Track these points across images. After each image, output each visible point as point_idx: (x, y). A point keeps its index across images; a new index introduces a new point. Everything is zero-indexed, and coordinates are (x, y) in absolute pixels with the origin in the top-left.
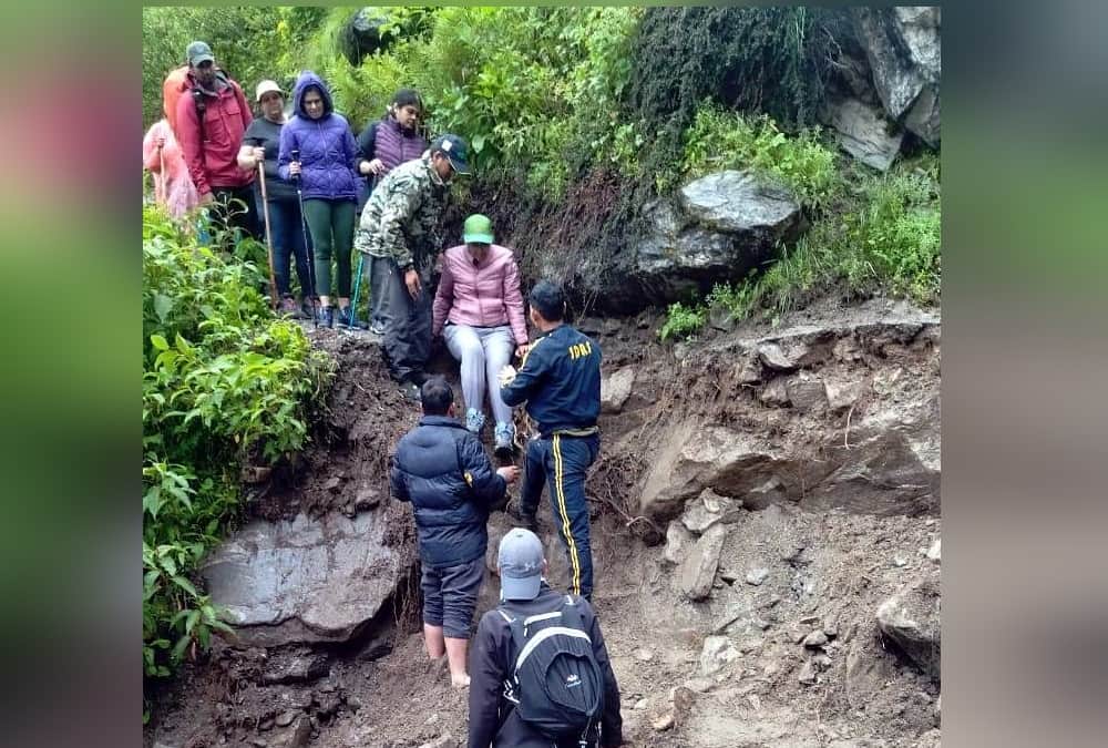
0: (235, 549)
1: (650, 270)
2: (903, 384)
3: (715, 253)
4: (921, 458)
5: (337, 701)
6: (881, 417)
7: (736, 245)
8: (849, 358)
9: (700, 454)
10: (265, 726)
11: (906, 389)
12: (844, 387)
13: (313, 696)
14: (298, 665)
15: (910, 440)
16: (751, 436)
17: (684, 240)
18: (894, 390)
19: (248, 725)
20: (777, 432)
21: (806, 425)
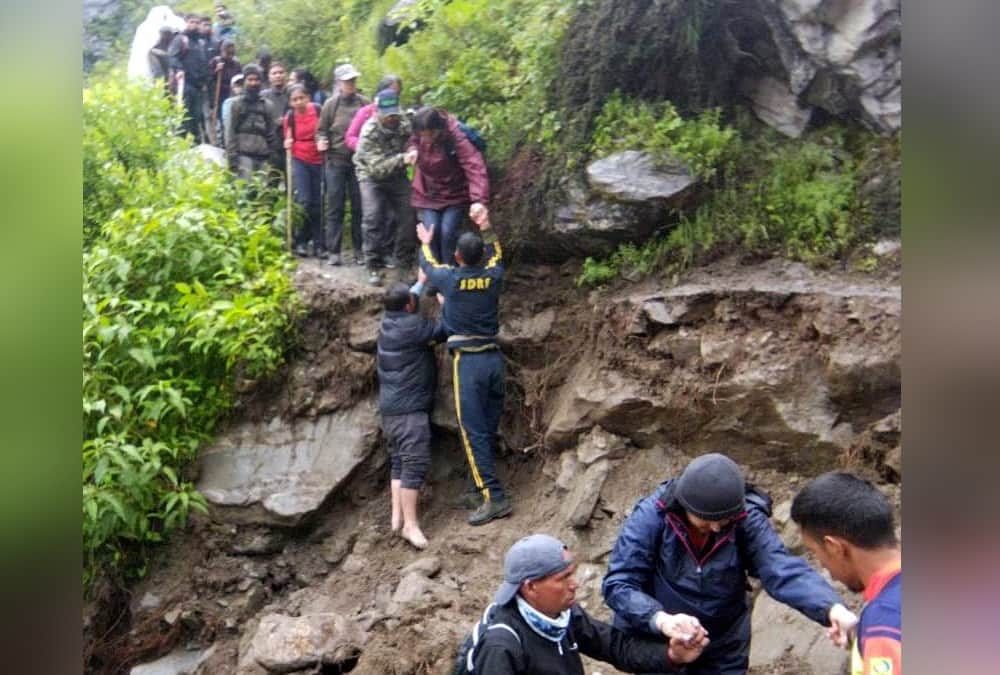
0: (226, 442)
1: (564, 231)
2: (771, 347)
3: (616, 219)
4: (785, 417)
5: (287, 576)
6: (748, 376)
7: (636, 213)
8: (727, 318)
9: (592, 395)
10: (230, 589)
11: (773, 352)
12: (717, 345)
13: (268, 568)
14: (258, 542)
15: (775, 400)
16: (637, 382)
17: (591, 208)
18: (762, 352)
19: (214, 587)
20: (658, 381)
21: (685, 377)
